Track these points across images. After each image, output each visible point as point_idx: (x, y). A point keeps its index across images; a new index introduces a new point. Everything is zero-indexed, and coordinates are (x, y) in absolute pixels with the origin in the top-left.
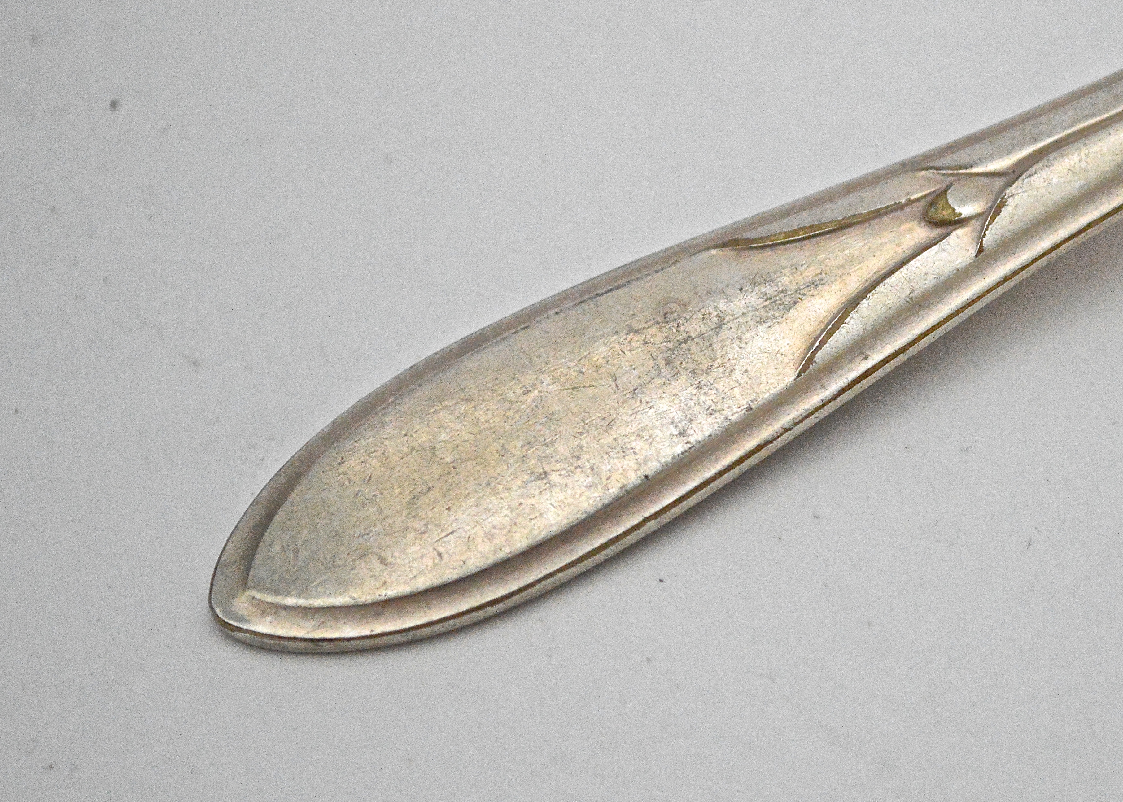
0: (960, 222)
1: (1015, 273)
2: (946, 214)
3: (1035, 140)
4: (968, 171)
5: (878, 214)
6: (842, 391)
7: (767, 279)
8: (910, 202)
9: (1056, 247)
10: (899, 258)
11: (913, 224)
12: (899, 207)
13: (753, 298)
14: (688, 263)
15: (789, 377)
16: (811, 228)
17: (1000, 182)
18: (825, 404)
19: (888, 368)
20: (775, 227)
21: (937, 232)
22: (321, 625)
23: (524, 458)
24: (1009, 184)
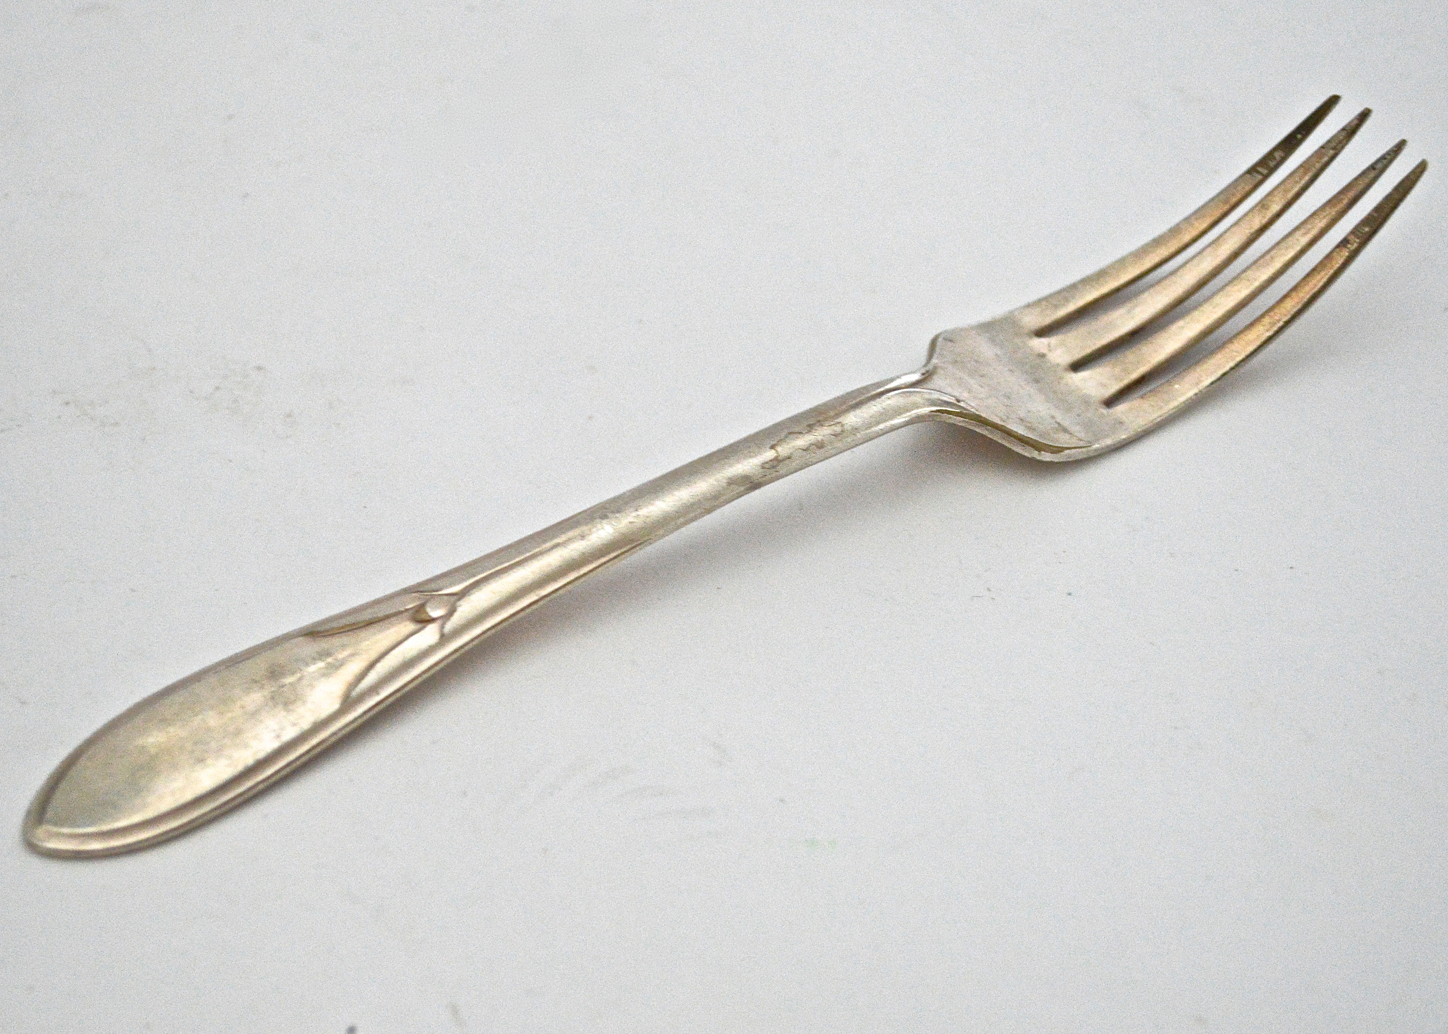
0: (432, 620)
1: (462, 647)
2: (423, 617)
3: (474, 576)
4: (440, 593)
5: (387, 617)
6: (365, 713)
7: (329, 654)
8: (407, 610)
9: (484, 633)
10: (400, 639)
11: (408, 623)
12: (401, 613)
13: (321, 664)
14: (287, 645)
15: (336, 706)
16: (354, 624)
17: (455, 597)
18: (356, 719)
19: (391, 700)
20: (335, 625)
21: (419, 626)
22: (82, 843)
23: (193, 752)
24: (459, 599)
